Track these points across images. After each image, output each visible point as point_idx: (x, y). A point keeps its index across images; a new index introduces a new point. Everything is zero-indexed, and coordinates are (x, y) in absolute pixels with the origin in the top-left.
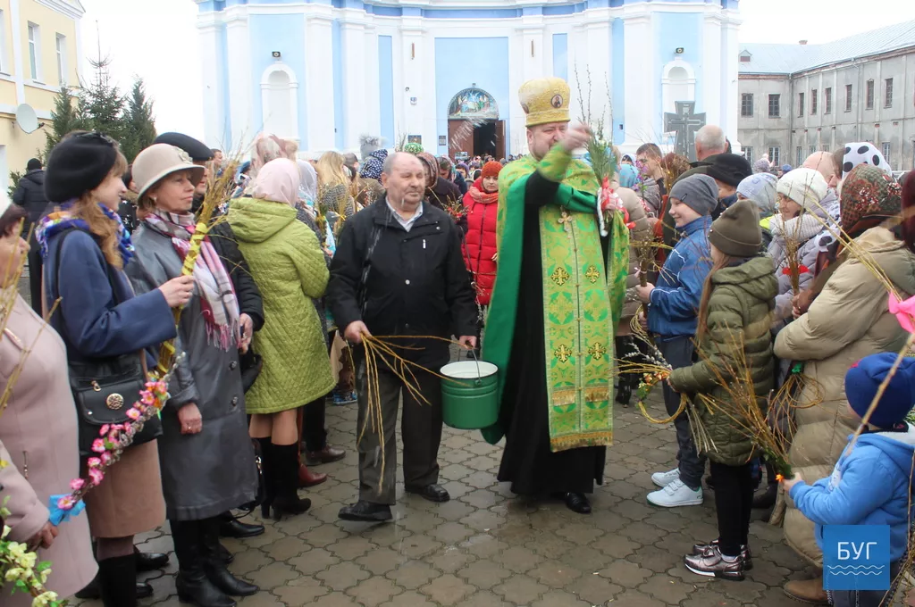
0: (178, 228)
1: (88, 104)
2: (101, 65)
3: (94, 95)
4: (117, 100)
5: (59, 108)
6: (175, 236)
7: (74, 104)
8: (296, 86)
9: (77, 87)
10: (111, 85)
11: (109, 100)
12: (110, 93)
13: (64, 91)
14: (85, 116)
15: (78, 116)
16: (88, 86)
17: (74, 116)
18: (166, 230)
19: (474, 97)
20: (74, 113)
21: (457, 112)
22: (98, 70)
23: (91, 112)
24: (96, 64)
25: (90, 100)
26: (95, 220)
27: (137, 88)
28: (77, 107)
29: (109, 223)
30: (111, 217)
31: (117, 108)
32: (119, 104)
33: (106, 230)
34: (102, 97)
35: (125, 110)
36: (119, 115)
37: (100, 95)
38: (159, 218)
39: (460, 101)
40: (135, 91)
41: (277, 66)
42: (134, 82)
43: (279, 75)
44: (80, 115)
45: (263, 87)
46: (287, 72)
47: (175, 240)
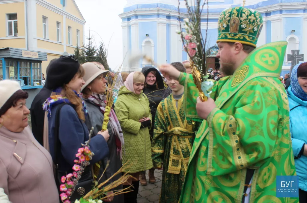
0: (102, 102)
1: (85, 51)
2: (90, 39)
3: (87, 49)
4: (95, 50)
5: (75, 53)
6: (101, 106)
7: (80, 52)
8: (153, 46)
9: (82, 46)
10: (93, 45)
11: (92, 50)
12: (92, 48)
13: (77, 47)
14: (84, 55)
15: (81, 56)
16: (85, 46)
17: (80, 55)
18: (98, 103)
19: (215, 49)
20: (80, 54)
21: (209, 54)
22: (89, 41)
23: (86, 54)
24: (88, 39)
25: (86, 50)
26: (72, 97)
27: (101, 46)
28: (81, 52)
29: (78, 98)
30: (78, 96)
31: (94, 53)
32: (95, 52)
33: (77, 102)
34: (90, 49)
35: (97, 54)
36: (95, 55)
37: (89, 49)
38: (94, 97)
39: (210, 51)
40: (100, 47)
41: (147, 39)
42: (100, 44)
43: (148, 42)
44: (82, 55)
45: (142, 46)
46: (151, 41)
47: (102, 108)
